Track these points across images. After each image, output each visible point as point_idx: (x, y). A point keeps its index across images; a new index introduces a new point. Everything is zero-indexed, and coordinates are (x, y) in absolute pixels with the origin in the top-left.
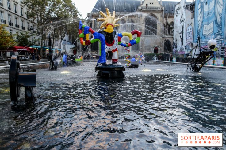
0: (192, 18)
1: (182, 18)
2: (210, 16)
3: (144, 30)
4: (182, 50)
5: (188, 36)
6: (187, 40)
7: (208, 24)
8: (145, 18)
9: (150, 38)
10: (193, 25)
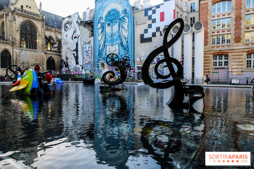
0: (90, 37)
1: (74, 34)
2: (115, 38)
3: (19, 40)
4: (76, 69)
5: (85, 55)
6: (84, 59)
7: (112, 45)
8: (20, 23)
9: (28, 52)
10: (92, 43)
